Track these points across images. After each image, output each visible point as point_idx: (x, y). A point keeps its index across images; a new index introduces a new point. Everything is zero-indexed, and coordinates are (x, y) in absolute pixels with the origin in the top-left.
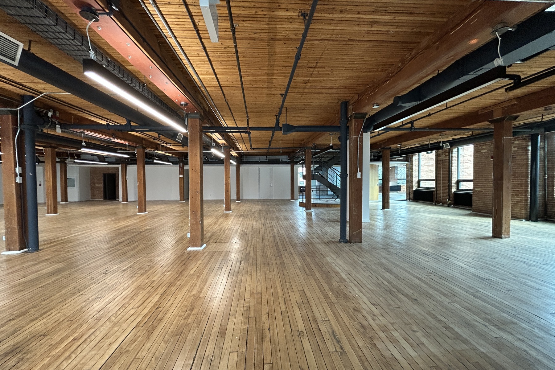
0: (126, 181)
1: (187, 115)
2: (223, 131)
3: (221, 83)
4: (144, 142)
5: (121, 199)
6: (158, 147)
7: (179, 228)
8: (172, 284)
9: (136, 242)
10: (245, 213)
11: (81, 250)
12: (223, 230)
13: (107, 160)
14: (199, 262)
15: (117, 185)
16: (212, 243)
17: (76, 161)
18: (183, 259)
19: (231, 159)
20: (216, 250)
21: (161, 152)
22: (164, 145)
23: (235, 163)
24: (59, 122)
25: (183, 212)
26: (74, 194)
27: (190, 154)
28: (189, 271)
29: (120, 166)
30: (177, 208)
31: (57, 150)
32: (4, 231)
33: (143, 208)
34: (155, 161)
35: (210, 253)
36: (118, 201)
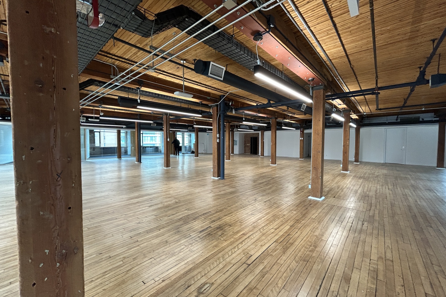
0: (264, 142)
1: (312, 88)
2: (344, 97)
3: (348, 52)
4: (276, 114)
5: (260, 154)
6: (285, 117)
7: (301, 180)
8: (298, 221)
9: (271, 184)
10: (366, 176)
11: (241, 183)
12: (340, 188)
13: (253, 128)
14: (320, 210)
15: (258, 144)
16: (330, 197)
17: (239, 130)
18: (305, 204)
19: (350, 122)
20: (335, 205)
21: (287, 121)
22: (290, 115)
23: (355, 126)
24: (234, 108)
25: (302, 167)
26: (237, 149)
27: (314, 120)
28: (311, 215)
29: (260, 132)
30: (297, 164)
31: (231, 124)
32: (212, 166)
33: (274, 162)
34: (283, 127)
35: (330, 205)
36: (258, 155)
